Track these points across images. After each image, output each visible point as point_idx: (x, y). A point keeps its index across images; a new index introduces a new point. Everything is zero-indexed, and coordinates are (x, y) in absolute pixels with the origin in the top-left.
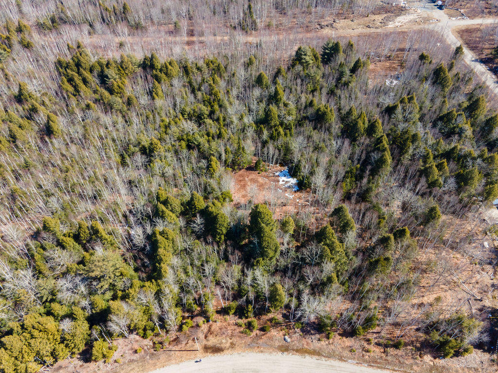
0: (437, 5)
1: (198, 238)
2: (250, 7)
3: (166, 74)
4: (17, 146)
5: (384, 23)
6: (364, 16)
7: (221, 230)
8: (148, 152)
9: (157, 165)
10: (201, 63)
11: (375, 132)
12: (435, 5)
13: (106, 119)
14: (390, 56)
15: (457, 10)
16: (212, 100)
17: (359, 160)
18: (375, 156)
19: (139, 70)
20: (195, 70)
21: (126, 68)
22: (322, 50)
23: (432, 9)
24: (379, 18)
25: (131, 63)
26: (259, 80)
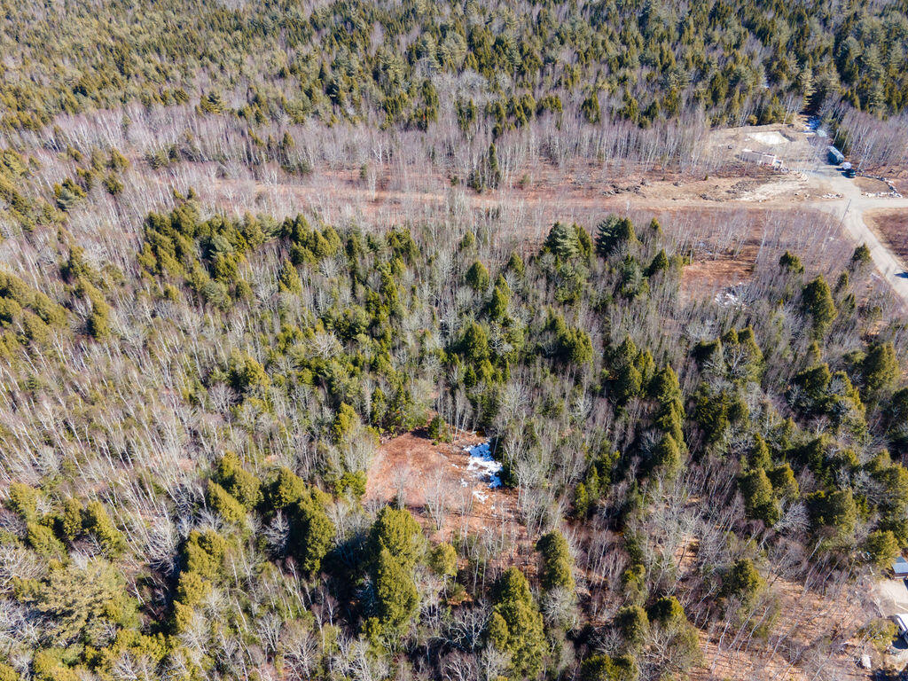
0: (843, 169)
1: (273, 557)
2: (491, 151)
3: (314, 251)
5: (733, 193)
6: (700, 179)
7: (315, 550)
8: (239, 383)
9: (246, 411)
10: (380, 238)
11: (662, 392)
12: (838, 169)
14: (732, 253)
15: (881, 179)
16: (381, 301)
17: (621, 443)
18: (651, 438)
19: (273, 241)
21: (251, 236)
23: (832, 175)
24: (726, 184)
26: (473, 275)
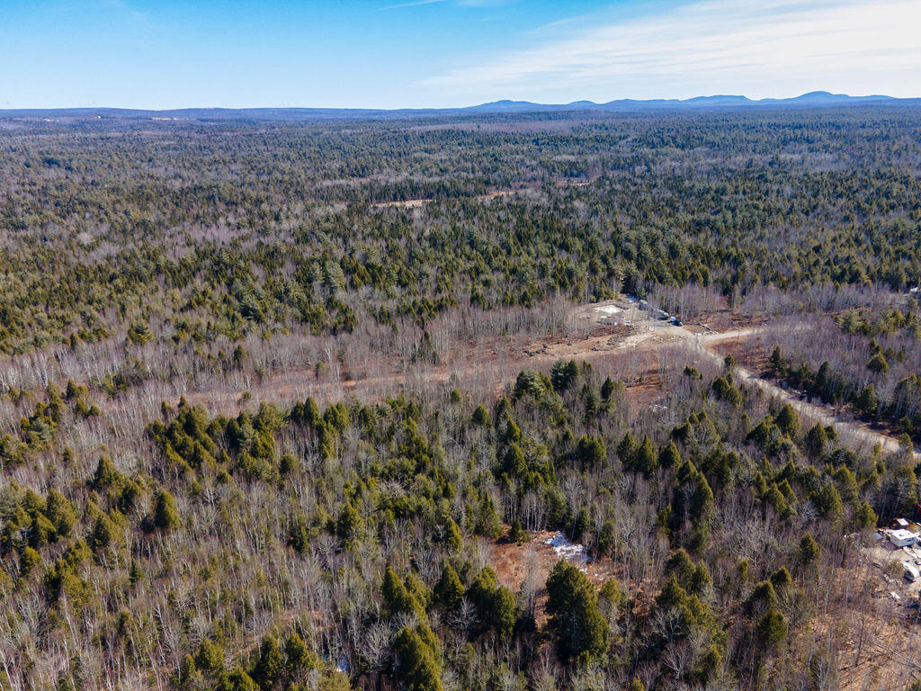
4: (106, 553)
5: (612, 344)
6: (583, 339)
7: (507, 618)
8: (337, 532)
10: (383, 405)
11: (673, 462)
12: (670, 322)
15: (699, 324)
17: (667, 500)
18: (688, 489)
19: (287, 424)
20: (376, 415)
22: (553, 375)
23: (668, 326)
24: (604, 340)
25: (275, 415)
26: (477, 418)
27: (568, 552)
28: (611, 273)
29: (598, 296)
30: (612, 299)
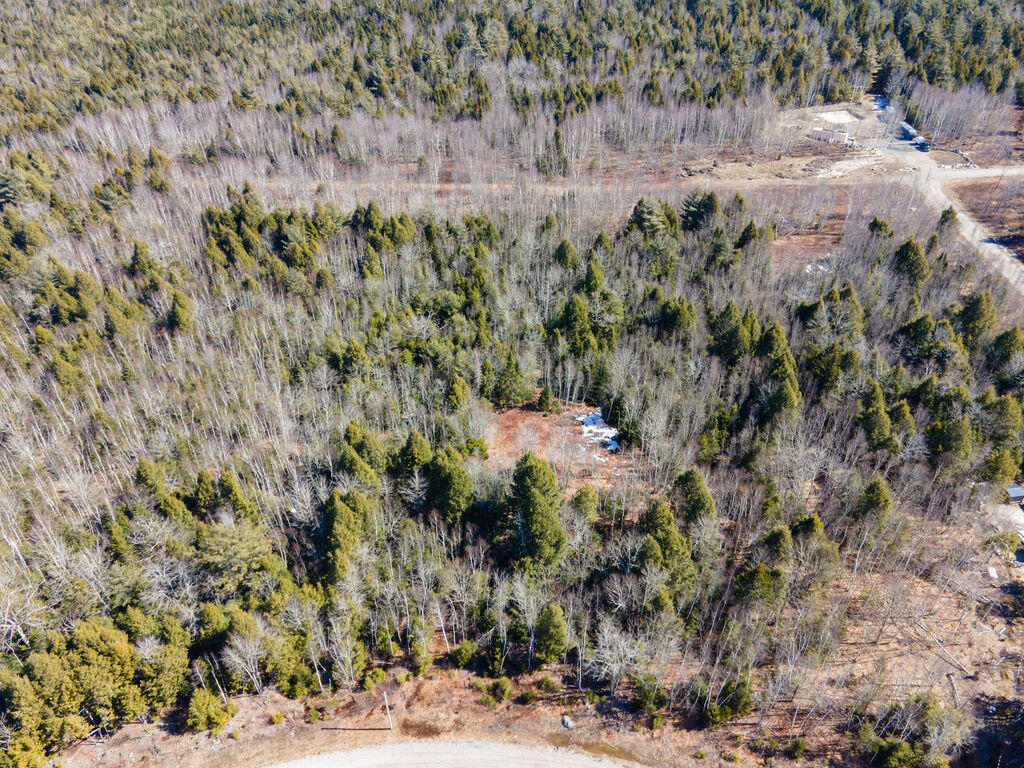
0: (917, 144)
1: (413, 514)
2: (557, 135)
3: (392, 237)
4: (114, 346)
5: (809, 170)
6: (772, 158)
7: (457, 502)
8: (342, 365)
9: (355, 386)
10: (458, 224)
11: (772, 349)
12: (912, 144)
13: (275, 307)
14: (817, 227)
15: (956, 151)
16: (471, 284)
17: (737, 398)
18: (768, 388)
19: (345, 232)
20: (444, 233)
21: (322, 226)
22: (685, 208)
23: (906, 150)
24: (801, 163)
25: (332, 218)
26: (561, 255)
27: (596, 435)
28: (861, 62)
29: (829, 97)
30: (848, 100)
